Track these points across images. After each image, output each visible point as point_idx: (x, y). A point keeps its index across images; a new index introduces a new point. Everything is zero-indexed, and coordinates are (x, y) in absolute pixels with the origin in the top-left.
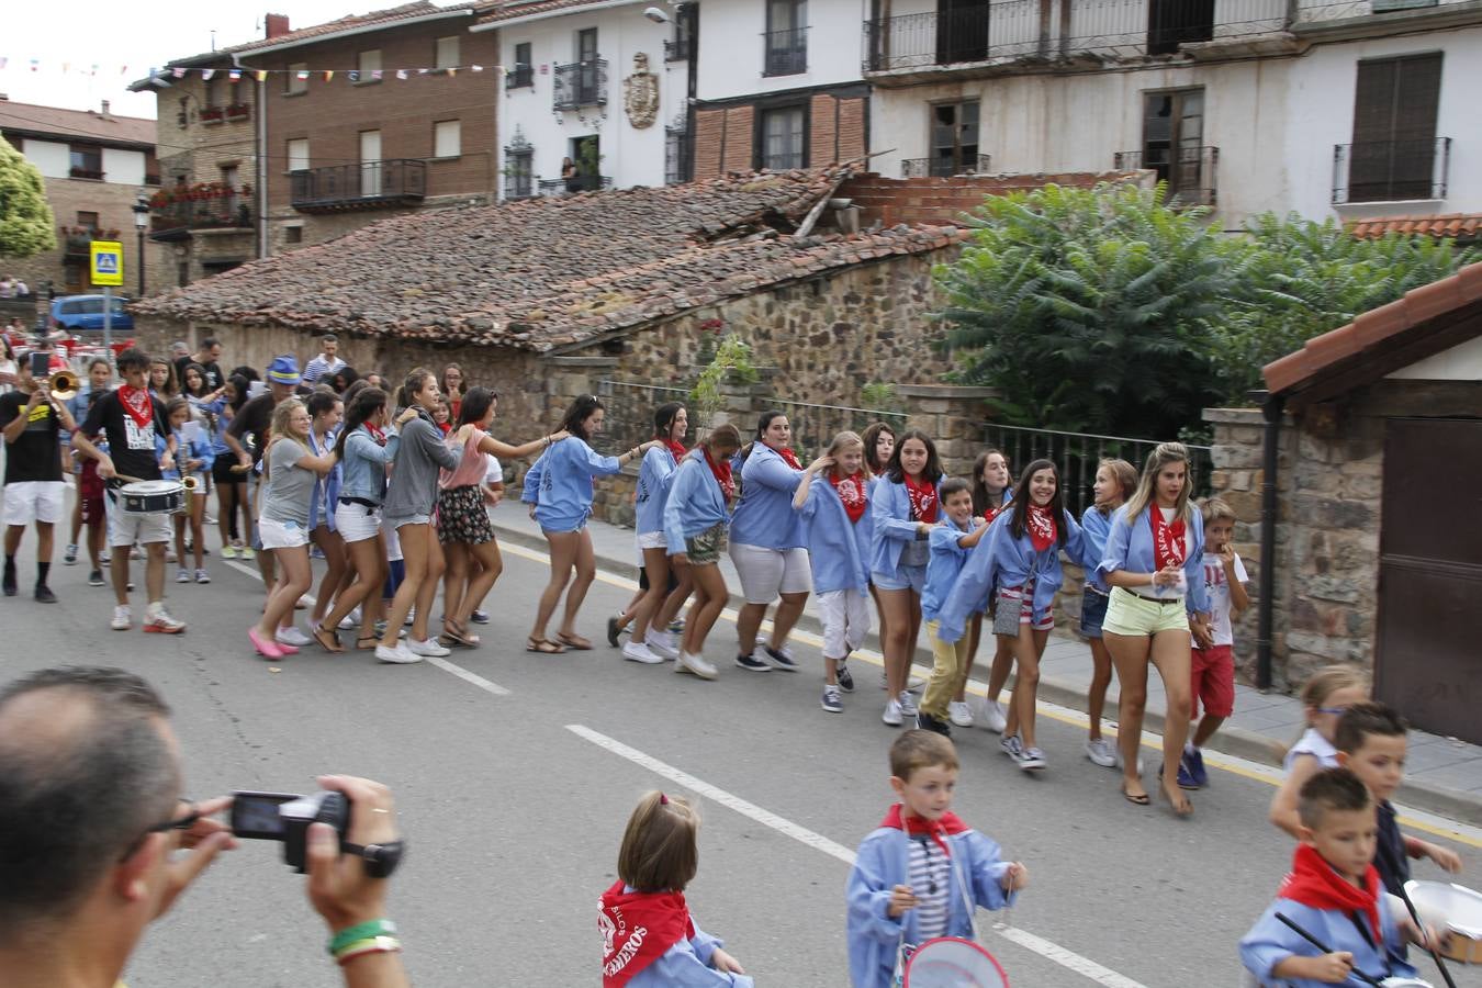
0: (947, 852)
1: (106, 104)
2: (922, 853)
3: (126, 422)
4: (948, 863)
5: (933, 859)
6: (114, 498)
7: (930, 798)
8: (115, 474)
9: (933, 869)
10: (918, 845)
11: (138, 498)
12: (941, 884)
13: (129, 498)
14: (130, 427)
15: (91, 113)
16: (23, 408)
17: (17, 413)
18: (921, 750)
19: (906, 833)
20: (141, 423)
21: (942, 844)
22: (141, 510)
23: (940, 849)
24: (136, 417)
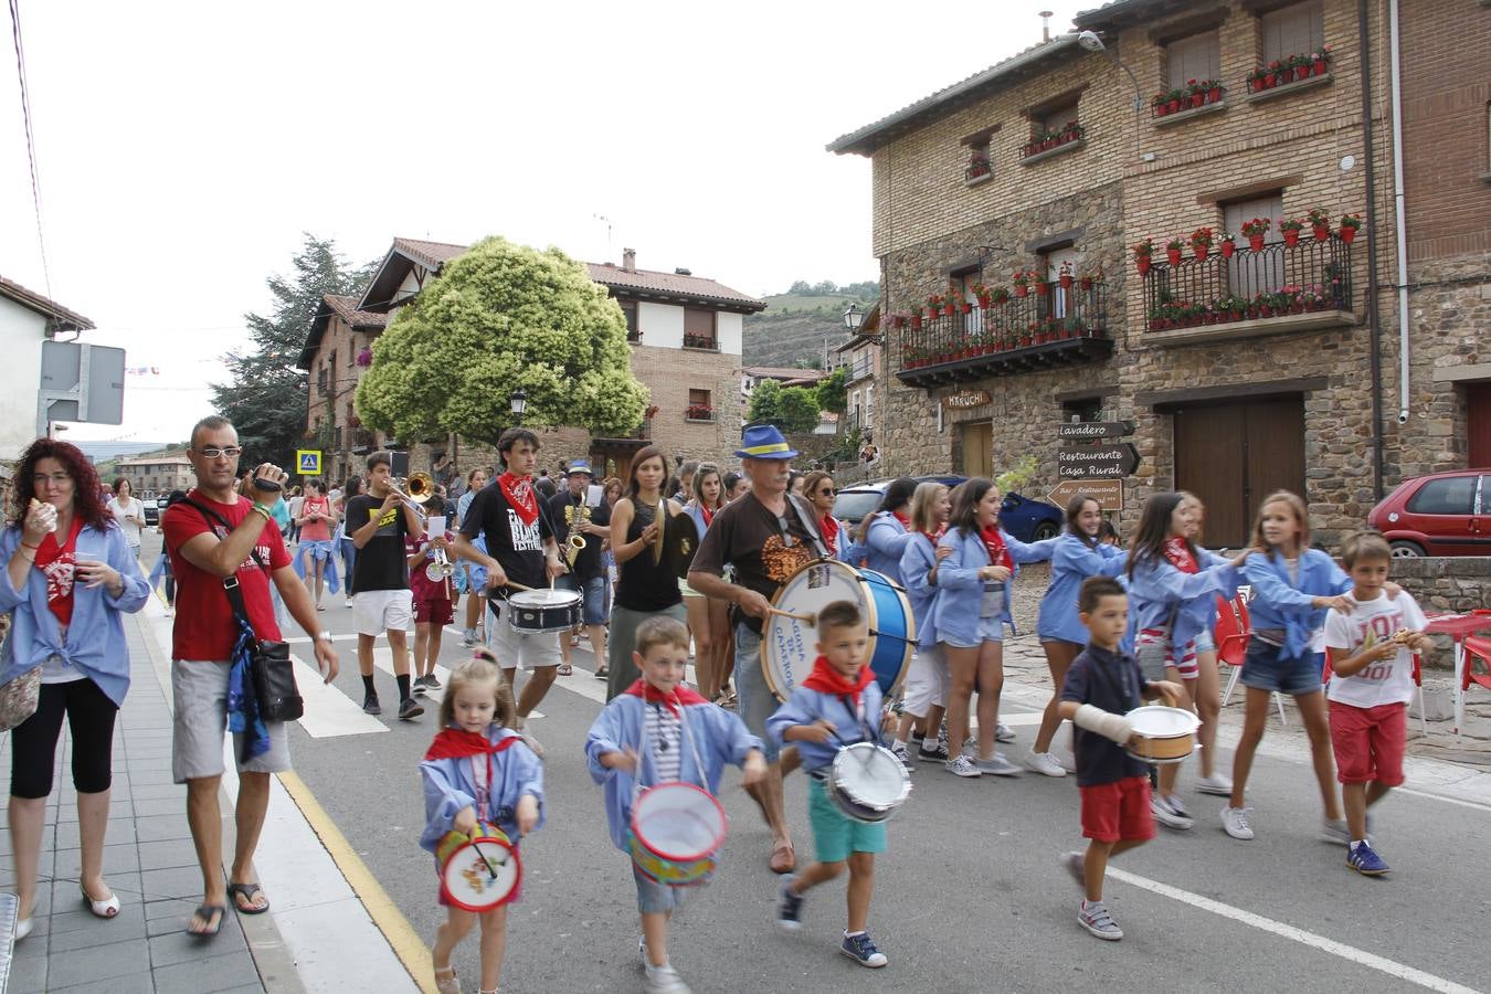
0: (678, 717)
1: (630, 254)
2: (655, 716)
3: (510, 517)
4: (679, 727)
5: (663, 722)
6: (496, 610)
7: (661, 671)
8: (506, 580)
9: (663, 730)
10: (652, 709)
11: (536, 612)
12: (673, 743)
13: (522, 611)
14: (516, 524)
15: (608, 265)
16: (374, 512)
17: (366, 519)
18: (657, 631)
19: (644, 700)
20: (527, 519)
21: (675, 711)
22: (539, 627)
23: (672, 715)
24: (521, 512)
